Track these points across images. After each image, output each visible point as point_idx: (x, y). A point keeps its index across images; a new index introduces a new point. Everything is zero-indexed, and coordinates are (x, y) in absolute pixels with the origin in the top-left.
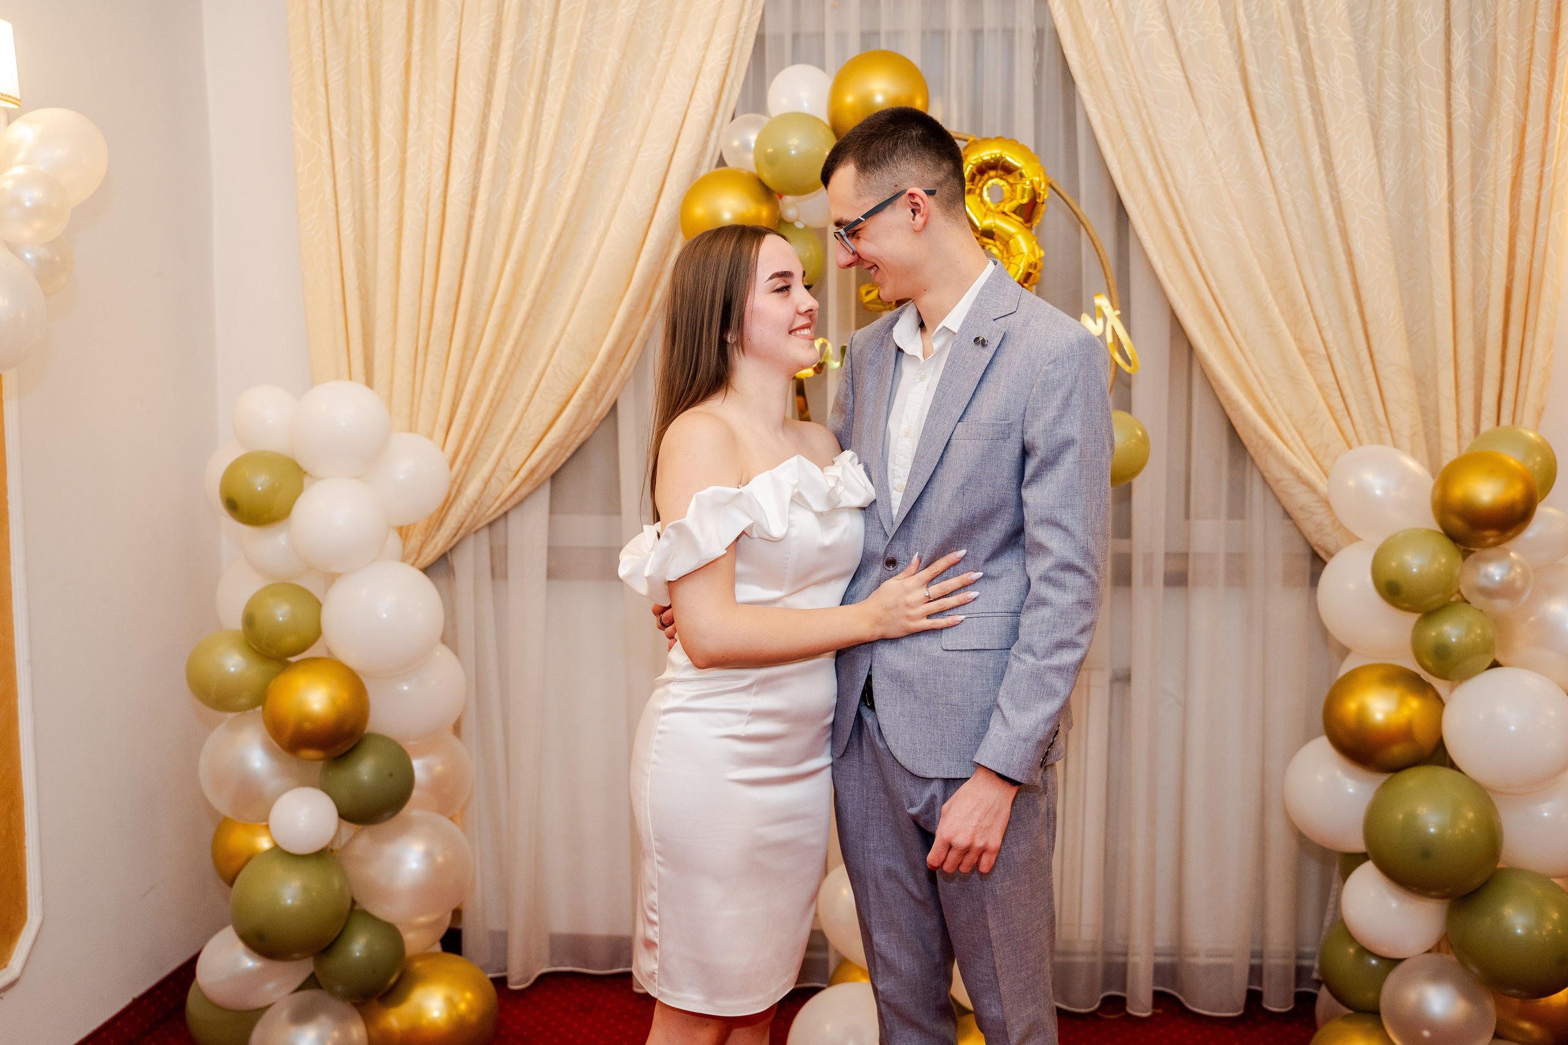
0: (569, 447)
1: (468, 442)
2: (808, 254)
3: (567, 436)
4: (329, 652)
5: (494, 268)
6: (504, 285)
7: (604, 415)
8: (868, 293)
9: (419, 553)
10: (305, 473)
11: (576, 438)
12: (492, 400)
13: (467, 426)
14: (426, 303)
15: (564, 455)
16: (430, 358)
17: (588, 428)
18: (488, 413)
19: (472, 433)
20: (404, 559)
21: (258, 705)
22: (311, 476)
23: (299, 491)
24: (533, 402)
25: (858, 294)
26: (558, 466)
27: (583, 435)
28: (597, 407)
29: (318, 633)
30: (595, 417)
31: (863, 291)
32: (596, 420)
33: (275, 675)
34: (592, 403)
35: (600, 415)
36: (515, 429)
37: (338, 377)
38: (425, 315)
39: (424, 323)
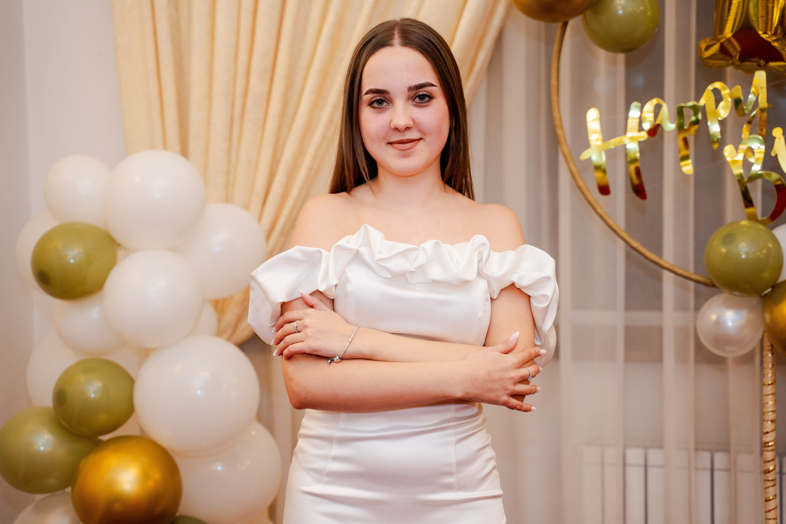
1: (285, 213)
2: (642, 8)
4: (142, 430)
5: (311, 30)
6: (322, 48)
8: (708, 48)
9: (235, 327)
10: (119, 245)
13: (285, 196)
14: (241, 69)
16: (247, 126)
19: (290, 203)
20: (219, 334)
21: (66, 486)
22: (125, 248)
23: (112, 264)
25: (698, 48)
29: (130, 410)
31: (703, 46)
33: (84, 455)
37: (152, 146)
38: (241, 80)
39: (239, 90)
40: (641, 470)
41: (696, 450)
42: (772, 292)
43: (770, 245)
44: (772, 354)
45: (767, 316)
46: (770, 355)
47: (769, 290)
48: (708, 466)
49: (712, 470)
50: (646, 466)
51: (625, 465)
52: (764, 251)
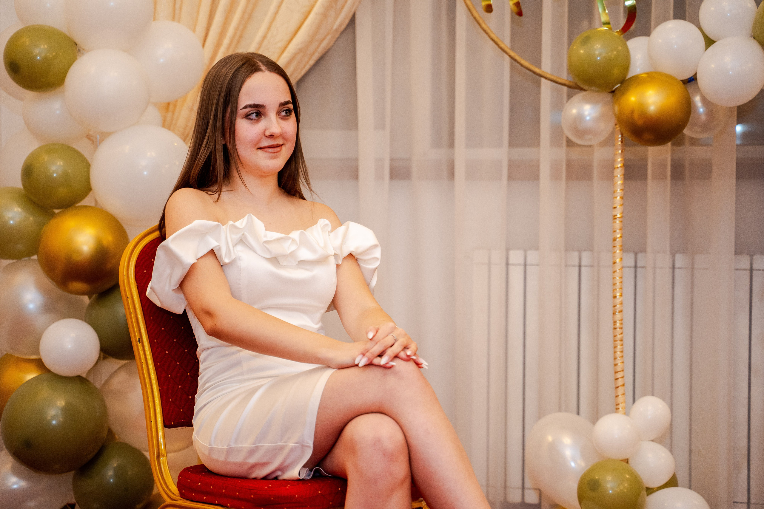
0: (312, 54)
3: (309, 43)
7: (344, 27)
11: (318, 46)
12: (244, 12)
15: (307, 63)
17: (329, 37)
18: (240, 23)
22: (83, 49)
24: (280, 12)
26: (303, 73)
27: (324, 44)
28: (337, 17)
29: (88, 188)
30: (335, 27)
32: (336, 30)
34: (332, 13)
35: (340, 26)
36: (264, 37)
40: (522, 268)
41: (566, 250)
42: (620, 86)
43: (620, 48)
44: (622, 142)
45: (617, 108)
46: (620, 143)
47: (619, 85)
48: (577, 263)
49: (580, 266)
50: (525, 265)
51: (507, 264)
52: (615, 53)
